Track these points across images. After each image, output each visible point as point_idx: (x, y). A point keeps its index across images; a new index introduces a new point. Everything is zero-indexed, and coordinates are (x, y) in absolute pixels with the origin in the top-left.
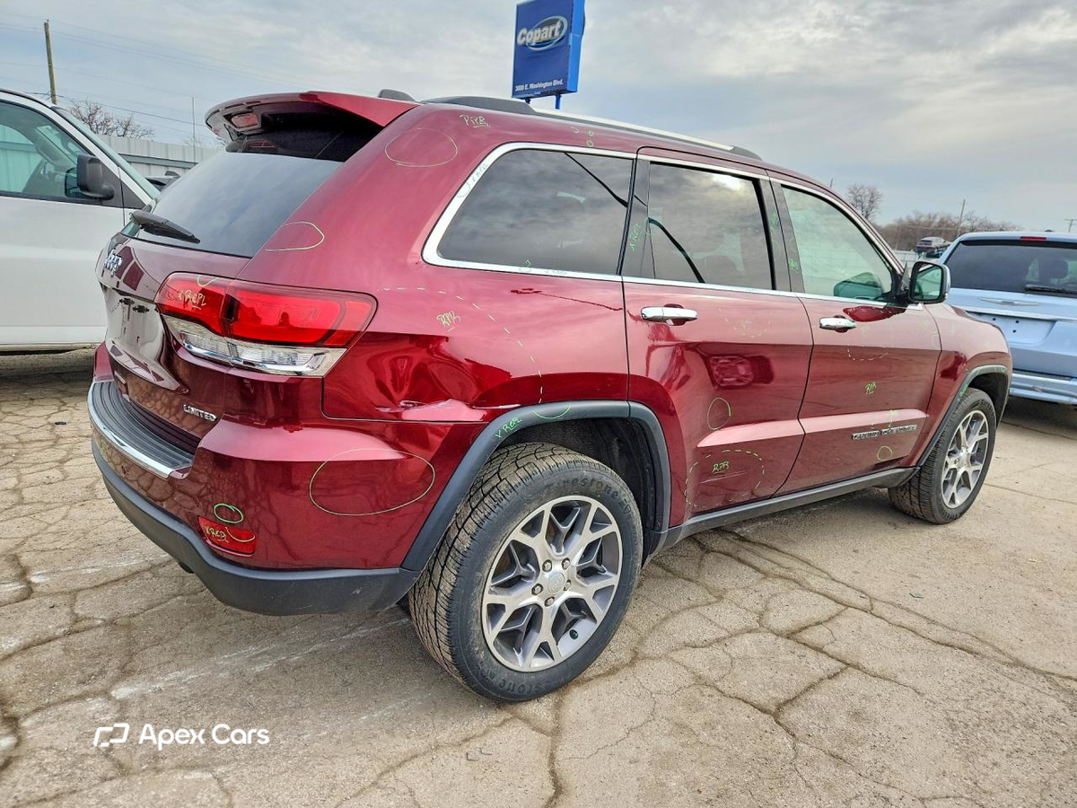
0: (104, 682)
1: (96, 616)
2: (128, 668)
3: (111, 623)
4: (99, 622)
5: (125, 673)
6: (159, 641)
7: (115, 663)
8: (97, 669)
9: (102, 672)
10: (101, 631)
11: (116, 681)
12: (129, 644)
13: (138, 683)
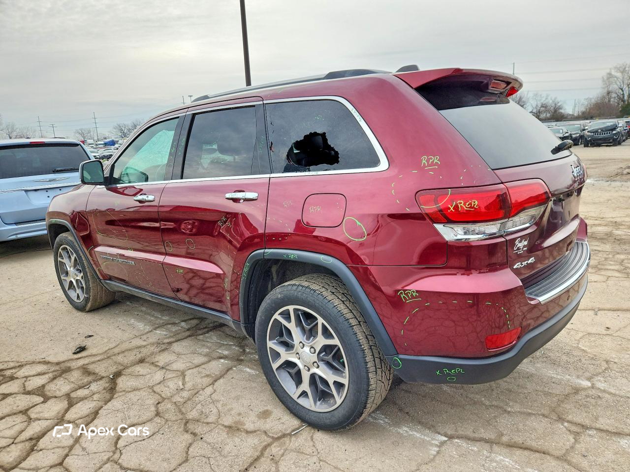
0: (590, 392)
1: (564, 429)
2: (574, 391)
3: (561, 419)
4: (566, 424)
5: (577, 390)
6: (547, 394)
7: (579, 397)
8: (588, 399)
9: (587, 396)
10: (570, 418)
11: (585, 389)
12: (562, 402)
13: (575, 382)
